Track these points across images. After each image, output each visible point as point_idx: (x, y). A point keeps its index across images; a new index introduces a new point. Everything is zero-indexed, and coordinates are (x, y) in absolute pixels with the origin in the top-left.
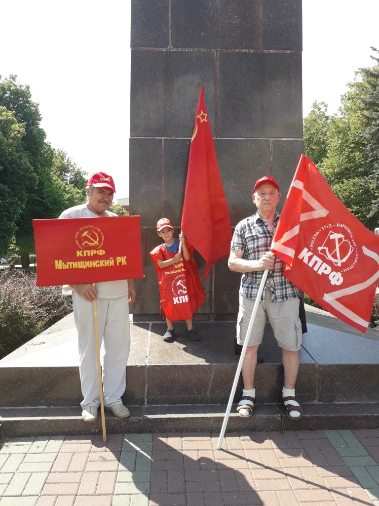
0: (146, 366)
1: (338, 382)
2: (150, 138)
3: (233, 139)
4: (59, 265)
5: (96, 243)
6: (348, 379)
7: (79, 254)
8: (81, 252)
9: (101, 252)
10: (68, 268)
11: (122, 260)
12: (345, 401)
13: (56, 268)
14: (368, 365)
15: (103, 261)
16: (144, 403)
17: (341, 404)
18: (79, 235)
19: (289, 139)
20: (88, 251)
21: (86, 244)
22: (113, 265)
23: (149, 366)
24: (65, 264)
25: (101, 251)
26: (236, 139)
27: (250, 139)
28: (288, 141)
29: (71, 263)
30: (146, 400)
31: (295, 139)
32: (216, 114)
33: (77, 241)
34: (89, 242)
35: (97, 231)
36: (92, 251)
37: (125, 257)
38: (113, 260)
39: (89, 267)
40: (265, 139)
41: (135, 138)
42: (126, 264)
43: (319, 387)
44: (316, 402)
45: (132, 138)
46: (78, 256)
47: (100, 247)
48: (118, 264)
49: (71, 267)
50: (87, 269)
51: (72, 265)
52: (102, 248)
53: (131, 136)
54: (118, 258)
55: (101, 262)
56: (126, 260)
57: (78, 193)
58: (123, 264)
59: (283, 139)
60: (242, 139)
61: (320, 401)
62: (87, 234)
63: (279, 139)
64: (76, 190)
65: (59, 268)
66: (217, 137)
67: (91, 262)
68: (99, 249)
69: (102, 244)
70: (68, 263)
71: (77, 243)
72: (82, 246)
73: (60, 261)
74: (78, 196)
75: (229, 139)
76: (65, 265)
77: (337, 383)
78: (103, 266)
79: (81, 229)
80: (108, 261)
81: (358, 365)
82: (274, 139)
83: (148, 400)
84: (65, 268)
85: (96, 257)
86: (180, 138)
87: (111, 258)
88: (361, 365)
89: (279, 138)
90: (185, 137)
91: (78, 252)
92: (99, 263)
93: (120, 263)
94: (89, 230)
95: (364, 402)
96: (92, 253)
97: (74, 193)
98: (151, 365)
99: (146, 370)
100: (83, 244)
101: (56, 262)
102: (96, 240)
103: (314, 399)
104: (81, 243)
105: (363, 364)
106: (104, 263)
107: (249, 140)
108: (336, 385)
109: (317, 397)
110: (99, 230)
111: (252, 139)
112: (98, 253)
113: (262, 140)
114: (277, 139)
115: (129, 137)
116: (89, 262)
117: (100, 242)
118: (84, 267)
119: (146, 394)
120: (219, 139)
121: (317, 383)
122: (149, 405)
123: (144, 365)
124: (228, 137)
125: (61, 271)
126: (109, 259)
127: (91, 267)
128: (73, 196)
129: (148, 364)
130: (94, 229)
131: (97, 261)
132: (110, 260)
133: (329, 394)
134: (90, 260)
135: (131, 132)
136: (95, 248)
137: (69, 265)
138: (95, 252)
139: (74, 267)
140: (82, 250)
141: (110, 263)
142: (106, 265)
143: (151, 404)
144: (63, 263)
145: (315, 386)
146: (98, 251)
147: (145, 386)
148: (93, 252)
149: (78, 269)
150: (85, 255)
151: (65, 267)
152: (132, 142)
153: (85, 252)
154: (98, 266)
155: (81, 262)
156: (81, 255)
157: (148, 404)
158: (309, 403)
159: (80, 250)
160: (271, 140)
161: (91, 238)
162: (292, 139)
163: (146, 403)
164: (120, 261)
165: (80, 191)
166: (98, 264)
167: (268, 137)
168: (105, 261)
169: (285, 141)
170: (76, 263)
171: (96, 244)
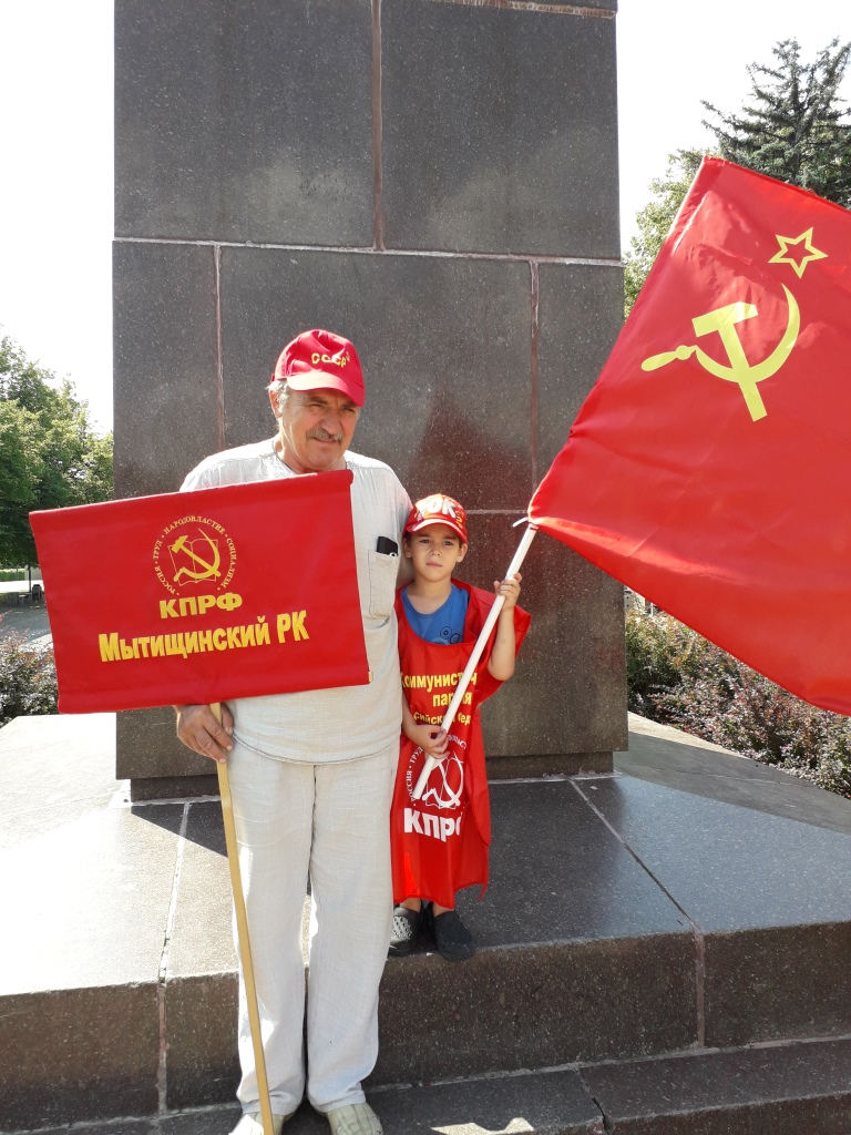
0: (162, 981)
1: (760, 982)
2: (180, 242)
3: (427, 254)
4: (111, 647)
5: (213, 570)
6: (787, 971)
7: (166, 609)
8: (172, 602)
9: (231, 602)
10: (137, 656)
11: (293, 623)
12: (779, 1038)
13: (104, 659)
14: (842, 924)
15: (236, 630)
16: (155, 1108)
17: (769, 1050)
18: (164, 549)
19: (583, 262)
20: (192, 600)
21: (184, 577)
22: (268, 642)
23: (170, 983)
24: (129, 643)
25: (229, 596)
26: (435, 254)
27: (474, 256)
28: (579, 266)
29: (144, 641)
30: (162, 1095)
31: (600, 263)
32: (377, 179)
33: (158, 569)
34: (191, 569)
35: (214, 534)
36: (201, 599)
37: (303, 614)
38: (266, 626)
39: (196, 650)
40: (517, 258)
41: (131, 239)
42: (306, 636)
43: (706, 1004)
44: (697, 1049)
45: (120, 239)
46: (164, 616)
47: (224, 584)
48: (282, 640)
49: (146, 655)
50: (192, 655)
51: (149, 645)
52: (232, 588)
53: (117, 235)
54: (281, 618)
55: (231, 633)
56: (306, 624)
57: (28, 420)
58: (297, 638)
59: (568, 261)
60: (451, 255)
61: (708, 1044)
62: (186, 545)
63: (557, 261)
64: (24, 413)
65: (111, 659)
66: (379, 248)
67: (201, 633)
68: (223, 592)
69: (230, 575)
70: (135, 641)
71: (160, 575)
72: (174, 585)
73: (114, 636)
74: (29, 427)
75: (416, 253)
76: (129, 648)
77: (756, 987)
78: (238, 645)
79: (167, 531)
80: (250, 627)
81: (815, 928)
82: (542, 260)
83: (168, 1095)
84: (130, 657)
85: (215, 619)
86: (269, 246)
87: (261, 619)
88: (824, 926)
89: (555, 256)
90: (284, 244)
91: (162, 603)
92: (225, 638)
93: (289, 634)
94: (191, 530)
95: (833, 1034)
96: (203, 604)
97: (20, 421)
98: (178, 980)
99: (162, 995)
100: (176, 578)
101: (102, 638)
102: (211, 563)
103: (692, 1039)
104: (169, 575)
105: (831, 924)
106: (239, 636)
107: (471, 259)
108: (754, 991)
109: (700, 1033)
110: (218, 527)
111: (479, 256)
112: (221, 606)
113: (510, 261)
114: (550, 260)
115: (112, 238)
116: (195, 633)
117: (223, 568)
118: (184, 651)
119: (162, 1076)
120: (386, 252)
121: (700, 990)
122: (175, 1112)
123: (152, 979)
124: (414, 250)
125: (118, 665)
126: (255, 622)
127: (203, 650)
128: (15, 429)
129: (169, 976)
130: (204, 526)
131: (220, 632)
132: (258, 626)
133: (735, 1021)
134: (197, 630)
135: (116, 224)
136: (211, 587)
137: (140, 646)
138: (212, 601)
139: (154, 654)
140: (174, 596)
141: (255, 634)
142: (245, 645)
143: (181, 1106)
144: (123, 641)
145: (695, 1000)
146: (221, 598)
147: (157, 1051)
148: (207, 601)
149: (167, 658)
150: (184, 613)
151: (130, 653)
152: (121, 254)
153: (183, 602)
154: (222, 647)
155: (174, 636)
156: (174, 614)
157: (170, 1106)
158: (676, 1054)
159: (168, 597)
160: (535, 261)
161: (195, 557)
162: (591, 262)
163: (162, 1106)
164: (287, 628)
165: (33, 416)
166: (221, 639)
167: (525, 254)
168: (243, 628)
169: (571, 265)
170: (160, 638)
171: (213, 577)
